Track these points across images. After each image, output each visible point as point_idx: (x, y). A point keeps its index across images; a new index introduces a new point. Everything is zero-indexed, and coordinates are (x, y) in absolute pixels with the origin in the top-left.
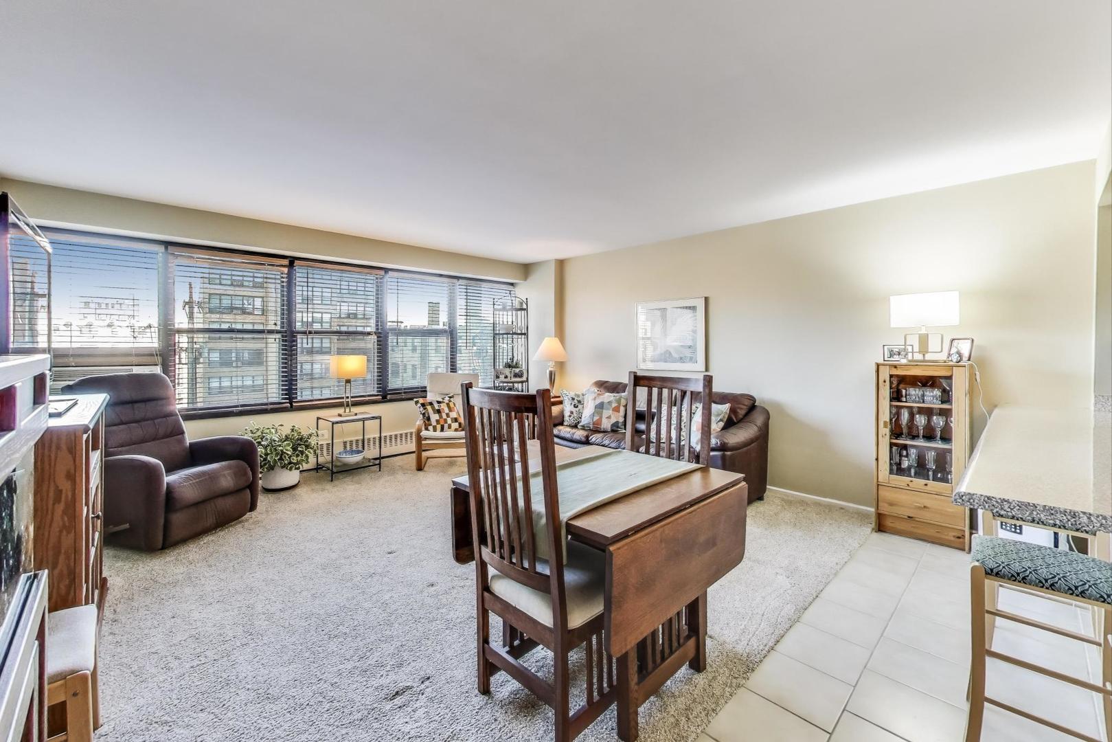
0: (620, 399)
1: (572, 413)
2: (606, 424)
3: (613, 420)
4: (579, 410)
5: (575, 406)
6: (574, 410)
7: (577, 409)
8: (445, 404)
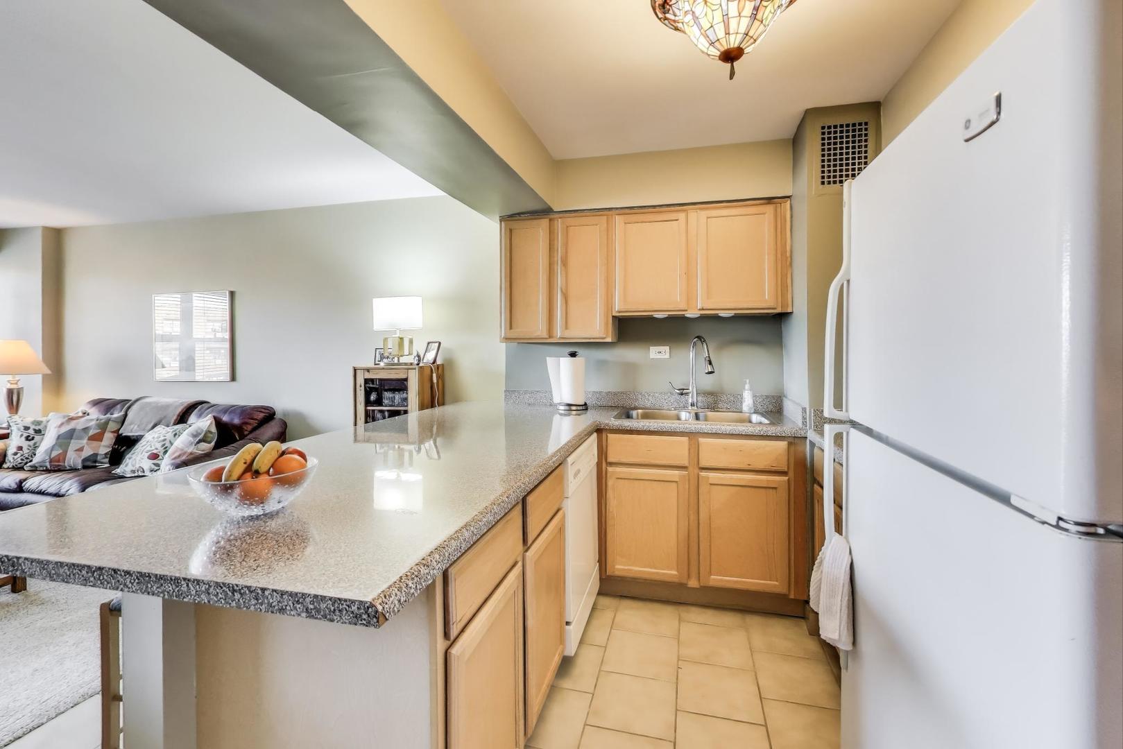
0: (107, 423)
1: (21, 448)
2: (73, 459)
3: (87, 452)
4: (35, 444)
5: (28, 439)
6: (25, 444)
7: (31, 443)
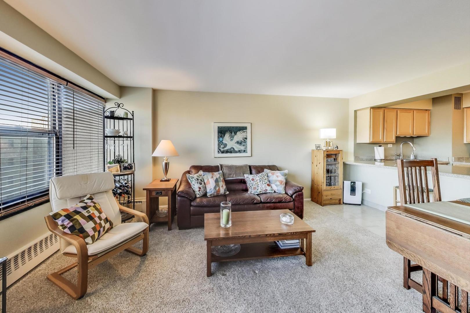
1: (200, 188)
5: (201, 184)
8: (92, 208)
